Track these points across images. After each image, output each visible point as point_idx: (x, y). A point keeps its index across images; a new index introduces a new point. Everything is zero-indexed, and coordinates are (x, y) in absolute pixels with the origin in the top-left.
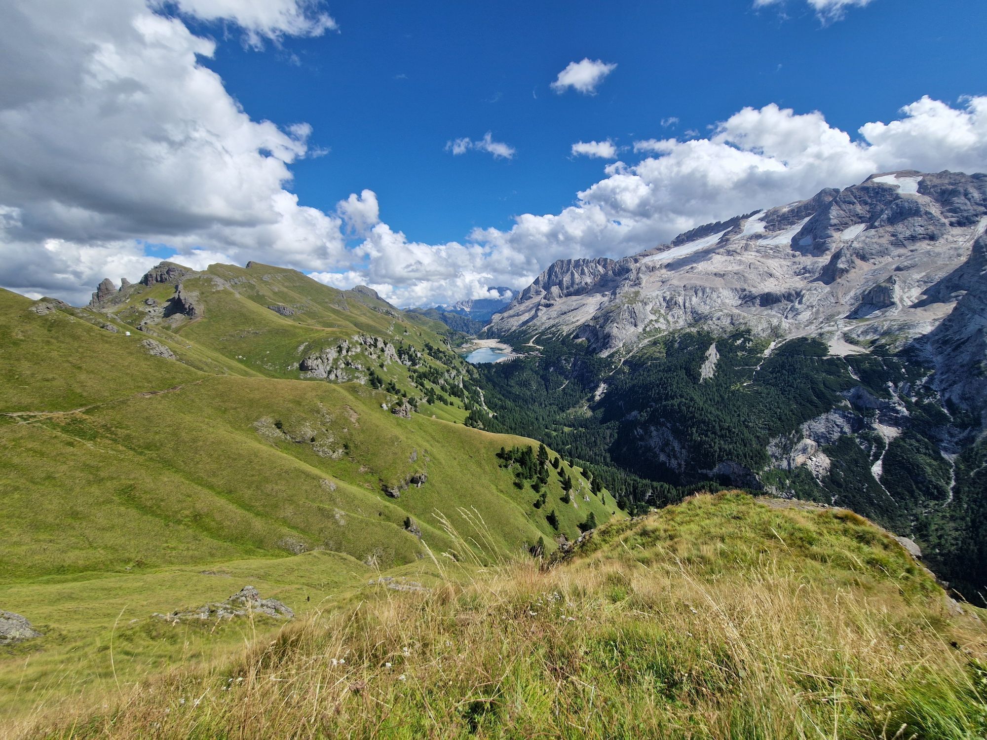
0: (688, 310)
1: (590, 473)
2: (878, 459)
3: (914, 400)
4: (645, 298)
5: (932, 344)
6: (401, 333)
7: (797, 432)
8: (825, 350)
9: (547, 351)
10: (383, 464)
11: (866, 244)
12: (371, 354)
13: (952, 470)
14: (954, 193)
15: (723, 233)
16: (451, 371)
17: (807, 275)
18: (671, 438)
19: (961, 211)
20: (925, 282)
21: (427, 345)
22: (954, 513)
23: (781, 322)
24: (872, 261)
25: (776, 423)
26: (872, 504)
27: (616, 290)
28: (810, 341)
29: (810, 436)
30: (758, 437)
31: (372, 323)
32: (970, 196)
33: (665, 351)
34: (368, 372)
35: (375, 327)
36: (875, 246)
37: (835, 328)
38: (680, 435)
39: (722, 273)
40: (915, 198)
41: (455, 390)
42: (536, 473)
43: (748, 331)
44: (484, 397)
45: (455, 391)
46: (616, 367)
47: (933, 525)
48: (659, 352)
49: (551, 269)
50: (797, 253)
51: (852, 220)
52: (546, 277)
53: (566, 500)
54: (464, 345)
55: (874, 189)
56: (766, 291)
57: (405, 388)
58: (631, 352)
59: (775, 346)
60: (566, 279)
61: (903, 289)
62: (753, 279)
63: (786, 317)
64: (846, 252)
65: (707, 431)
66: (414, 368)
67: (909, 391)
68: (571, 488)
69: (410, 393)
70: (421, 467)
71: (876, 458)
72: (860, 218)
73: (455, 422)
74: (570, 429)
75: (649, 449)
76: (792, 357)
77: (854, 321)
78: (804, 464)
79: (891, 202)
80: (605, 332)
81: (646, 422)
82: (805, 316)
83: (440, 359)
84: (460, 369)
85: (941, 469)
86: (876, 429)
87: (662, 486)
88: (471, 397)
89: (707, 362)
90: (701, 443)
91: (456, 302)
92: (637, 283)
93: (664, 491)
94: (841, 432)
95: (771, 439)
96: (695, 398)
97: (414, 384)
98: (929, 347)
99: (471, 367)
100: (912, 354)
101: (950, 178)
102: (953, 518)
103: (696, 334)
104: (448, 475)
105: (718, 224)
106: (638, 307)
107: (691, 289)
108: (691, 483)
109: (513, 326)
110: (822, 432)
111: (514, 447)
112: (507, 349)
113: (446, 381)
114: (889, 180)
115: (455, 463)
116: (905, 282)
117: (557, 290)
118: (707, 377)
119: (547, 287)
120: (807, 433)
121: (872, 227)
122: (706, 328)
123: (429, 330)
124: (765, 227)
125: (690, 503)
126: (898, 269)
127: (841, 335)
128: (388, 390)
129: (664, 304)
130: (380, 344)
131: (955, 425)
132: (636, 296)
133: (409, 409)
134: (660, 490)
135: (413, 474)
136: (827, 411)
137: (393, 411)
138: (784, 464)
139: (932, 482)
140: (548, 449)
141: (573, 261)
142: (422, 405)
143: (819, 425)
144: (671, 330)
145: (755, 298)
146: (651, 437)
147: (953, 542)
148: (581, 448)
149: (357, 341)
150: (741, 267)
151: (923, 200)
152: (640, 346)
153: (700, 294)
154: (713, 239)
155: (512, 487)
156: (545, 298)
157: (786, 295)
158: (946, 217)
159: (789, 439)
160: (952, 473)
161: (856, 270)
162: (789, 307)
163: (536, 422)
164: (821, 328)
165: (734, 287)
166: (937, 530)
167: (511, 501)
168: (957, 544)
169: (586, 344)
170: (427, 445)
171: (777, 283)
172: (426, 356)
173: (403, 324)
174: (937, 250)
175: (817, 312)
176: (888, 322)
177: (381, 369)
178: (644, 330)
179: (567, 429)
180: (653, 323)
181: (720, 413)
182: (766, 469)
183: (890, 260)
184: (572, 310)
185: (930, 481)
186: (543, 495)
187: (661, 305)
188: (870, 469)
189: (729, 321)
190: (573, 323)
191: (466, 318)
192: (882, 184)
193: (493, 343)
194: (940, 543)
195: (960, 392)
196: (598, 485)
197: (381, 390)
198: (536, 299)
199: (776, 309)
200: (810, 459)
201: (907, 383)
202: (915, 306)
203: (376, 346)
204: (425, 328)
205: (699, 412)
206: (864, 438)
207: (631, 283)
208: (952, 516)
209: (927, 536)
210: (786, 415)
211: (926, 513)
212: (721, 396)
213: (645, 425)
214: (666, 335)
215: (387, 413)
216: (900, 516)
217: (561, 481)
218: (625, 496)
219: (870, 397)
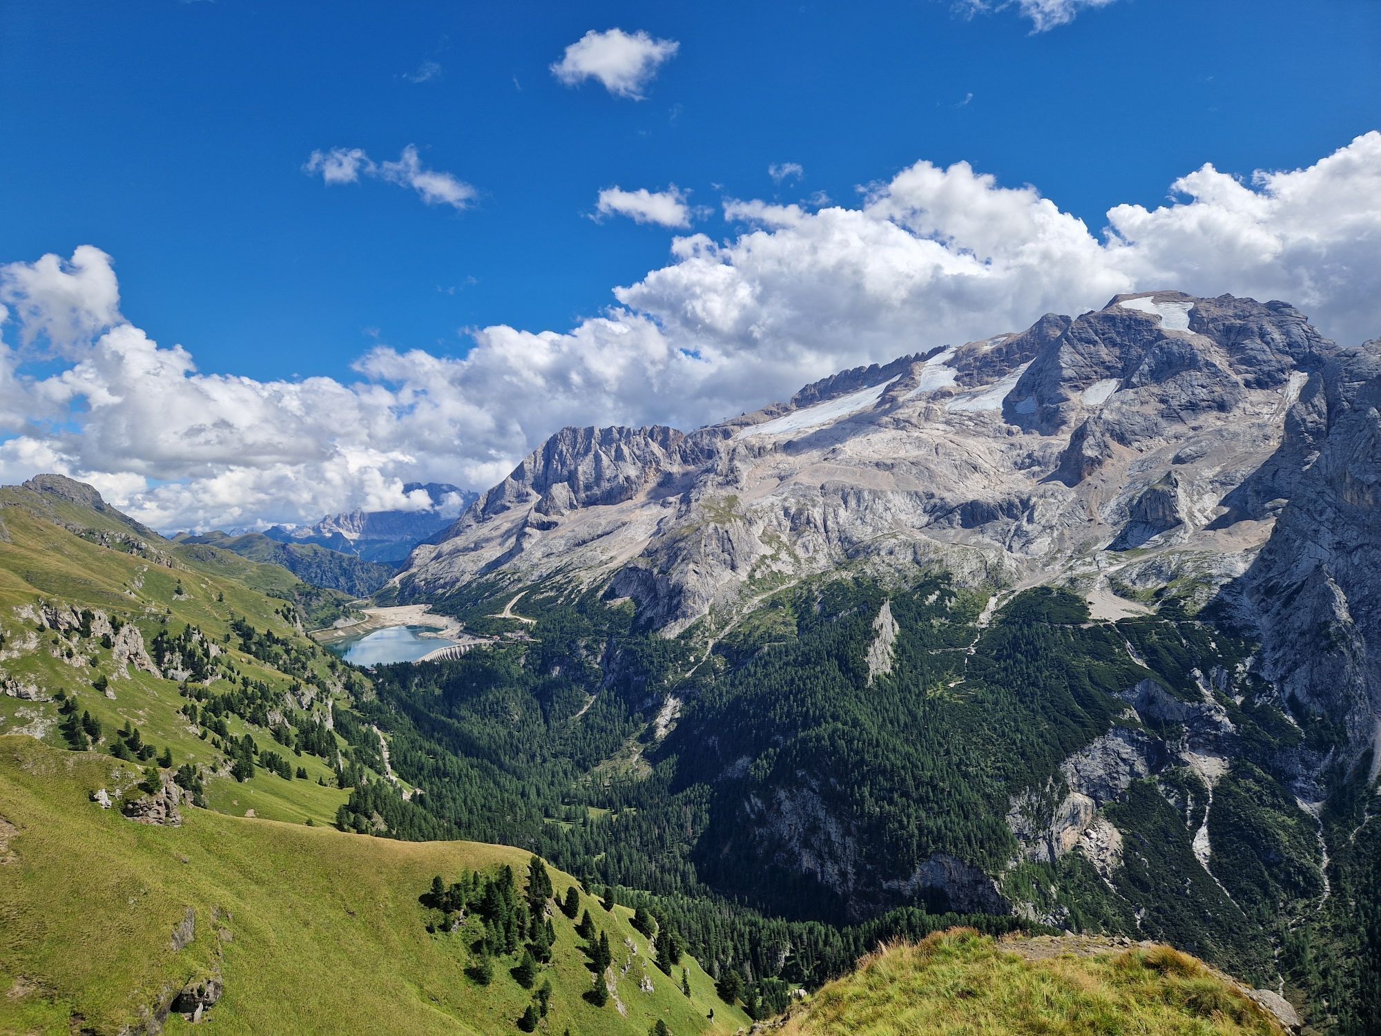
0: (834, 536)
1: (651, 919)
2: (1200, 826)
3: (1239, 700)
4: (748, 510)
5: (1250, 596)
6: (163, 596)
7: (1056, 780)
8: (1084, 609)
9: (545, 629)
10: (89, 967)
11: (1124, 414)
12: (70, 655)
13: (1319, 834)
14: (1244, 331)
15: (883, 386)
16: (303, 689)
17: (1036, 468)
18: (821, 814)
19: (1259, 363)
20: (1223, 484)
21: (238, 627)
22: (1338, 922)
23: (1001, 558)
24: (1136, 444)
25: (1017, 764)
26: (1205, 919)
27: (689, 492)
28: (1055, 594)
29: (1080, 786)
30: (988, 797)
31: (77, 570)
32: (1268, 338)
33: (794, 622)
34: (57, 706)
35: (86, 582)
36: (1137, 418)
37: (1094, 568)
38: (838, 803)
39: (889, 462)
40: (1187, 338)
41: (314, 736)
42: (522, 936)
43: (947, 576)
44: (390, 749)
45: (312, 741)
46: (698, 660)
47: (1309, 951)
48: (784, 623)
49: (551, 448)
50: (1015, 428)
51: (1096, 372)
52: (541, 464)
53: (596, 997)
54: (340, 623)
55: (1122, 320)
56: (971, 497)
57: (169, 743)
58: (727, 624)
59: (997, 604)
60: (585, 468)
61: (1190, 496)
62: (945, 475)
63: (1010, 548)
64: (1094, 428)
65: (891, 790)
66: (198, 685)
67: (1229, 684)
68: (608, 963)
69: (182, 755)
70: (204, 960)
71: (1198, 824)
72: (1108, 368)
73: (309, 823)
74: (603, 812)
75: (778, 844)
76: (1030, 626)
77: (1123, 554)
78: (1077, 847)
79: (1151, 343)
80: (672, 582)
81: (767, 780)
82: (1042, 545)
83: (273, 659)
84: (328, 682)
85: (1302, 833)
86: (1187, 764)
87: (811, 931)
88: (356, 752)
89: (877, 641)
90: (884, 819)
91: (321, 517)
92: (731, 478)
93: (816, 943)
94: (1133, 773)
95: (1012, 799)
96: (862, 718)
97: (196, 730)
98: (1246, 600)
99: (357, 676)
100: (1222, 614)
101: (1235, 307)
102: (1338, 932)
103: (851, 584)
104: (283, 974)
105: (874, 368)
106: (736, 528)
107: (835, 492)
108: (871, 915)
109: (463, 572)
110: (1100, 777)
111: (466, 873)
112: (450, 626)
113: (287, 714)
114: (1145, 306)
115: (306, 936)
116: (1191, 483)
117: (565, 493)
118: (880, 672)
119: (542, 485)
120: (1075, 780)
121: (1127, 385)
122: (869, 572)
123: (246, 588)
124: (956, 379)
125: (871, 971)
126: (1178, 460)
127: (1107, 581)
128: (117, 752)
129: (787, 524)
130: (100, 627)
131: (1309, 745)
132: (731, 506)
133: (176, 799)
134: (809, 939)
135: (180, 985)
136: (1103, 732)
137: (129, 809)
138: (1043, 849)
139: (1293, 860)
140: (550, 870)
141: (597, 432)
142: (217, 783)
143: (1092, 763)
144: (803, 576)
145: (952, 511)
146: (779, 813)
147: (1348, 981)
148: (630, 856)
149: (29, 622)
150: (922, 452)
151: (1201, 342)
152: (745, 611)
153: (853, 503)
154: (866, 398)
155: (462, 982)
156: (538, 510)
157: (1005, 505)
158: (1238, 372)
159: (1044, 795)
160: (1320, 839)
161: (1114, 461)
162: (1013, 528)
163: (521, 803)
164: (1071, 568)
165: (913, 489)
166: (1316, 959)
167: (458, 1023)
168: (1354, 985)
169: (631, 609)
170: (224, 896)
171: (986, 482)
172: (234, 654)
173: (172, 573)
174: (1233, 428)
175: (1061, 538)
176: (1176, 556)
177: (98, 694)
178: (751, 577)
179: (594, 814)
180: (768, 561)
181: (912, 750)
182: (1011, 865)
183: (1164, 443)
184: (599, 536)
185: (1290, 860)
186: (541, 992)
187: (780, 525)
188: (1191, 846)
189: (910, 557)
190: (601, 563)
191: (346, 556)
192: (1135, 312)
193: (414, 614)
194: (1326, 985)
195: (1306, 682)
196: (672, 948)
197: (96, 752)
198: (518, 513)
199: (990, 532)
200: (1087, 835)
201: (1222, 668)
202: (1213, 526)
203: (85, 632)
204: (234, 582)
205: (871, 750)
206: (1171, 781)
207: (720, 479)
208: (1336, 927)
209: (1302, 974)
210: (1032, 744)
211: (1293, 926)
212: (910, 711)
213: (765, 788)
214: (794, 588)
215: (108, 817)
216: (1254, 938)
217: (584, 949)
218: (734, 967)
219: (1169, 701)
